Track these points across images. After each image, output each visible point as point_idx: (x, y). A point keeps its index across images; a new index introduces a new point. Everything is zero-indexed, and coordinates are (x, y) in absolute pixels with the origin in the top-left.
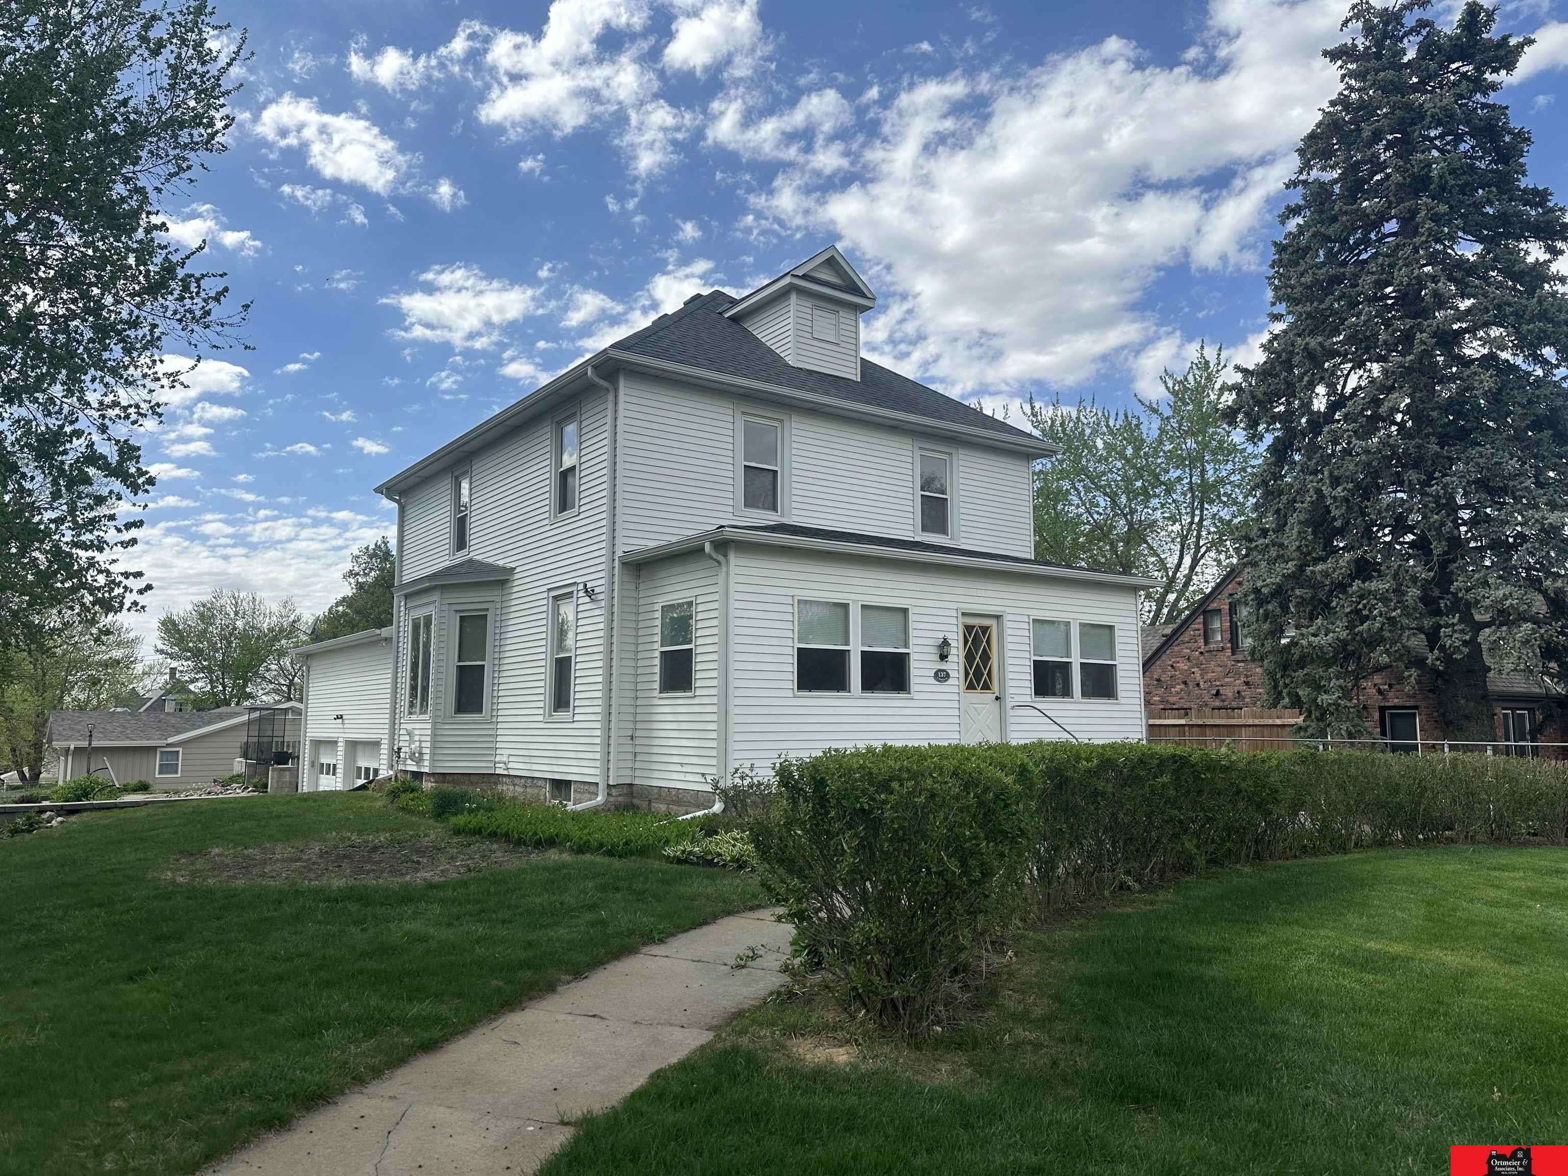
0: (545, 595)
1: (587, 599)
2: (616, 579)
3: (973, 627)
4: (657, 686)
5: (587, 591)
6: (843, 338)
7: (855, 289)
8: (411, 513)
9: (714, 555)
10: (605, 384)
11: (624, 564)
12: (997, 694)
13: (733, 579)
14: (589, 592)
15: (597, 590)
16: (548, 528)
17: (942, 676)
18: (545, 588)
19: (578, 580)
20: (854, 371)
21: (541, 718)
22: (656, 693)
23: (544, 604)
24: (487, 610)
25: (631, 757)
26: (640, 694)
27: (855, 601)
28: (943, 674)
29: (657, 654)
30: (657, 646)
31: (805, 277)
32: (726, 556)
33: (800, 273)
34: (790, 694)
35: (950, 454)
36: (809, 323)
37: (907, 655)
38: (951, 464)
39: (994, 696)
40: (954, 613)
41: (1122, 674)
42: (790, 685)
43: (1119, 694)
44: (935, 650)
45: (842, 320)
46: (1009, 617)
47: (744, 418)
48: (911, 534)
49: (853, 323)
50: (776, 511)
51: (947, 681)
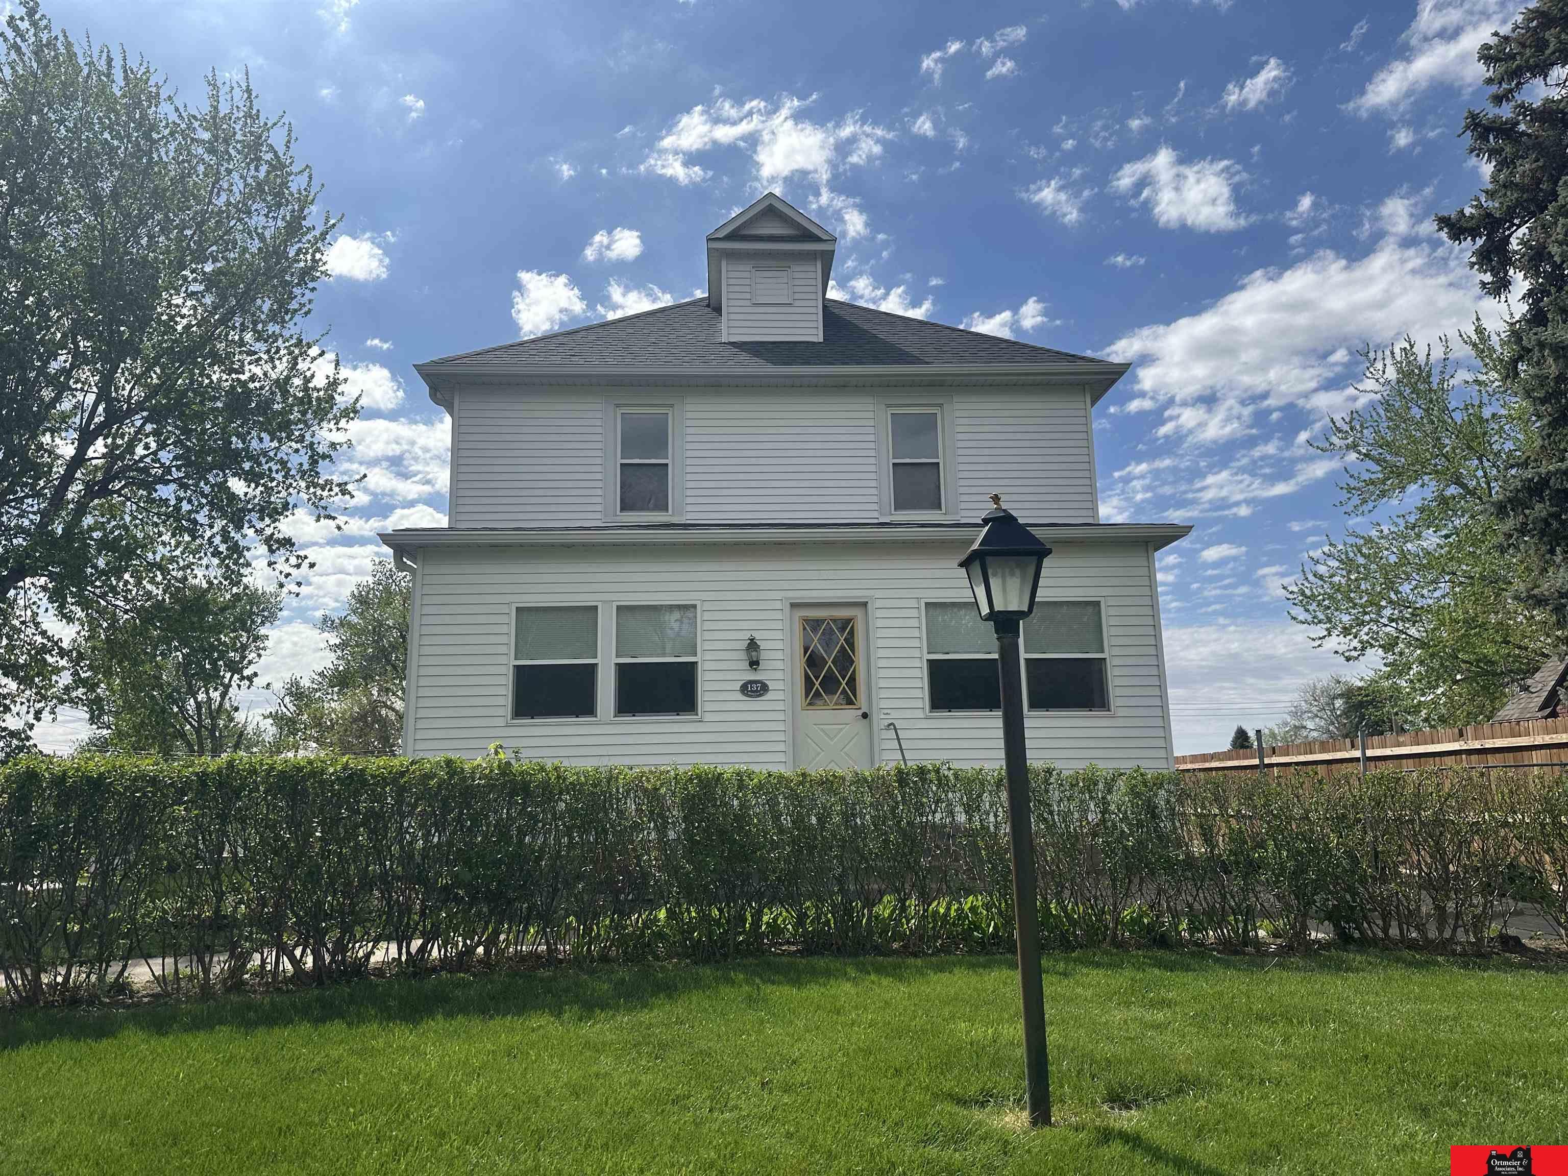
3: (823, 621)
6: (797, 296)
7: (807, 236)
12: (864, 710)
20: (814, 331)
27: (606, 602)
31: (730, 237)
33: (721, 235)
34: (501, 722)
35: (941, 405)
36: (747, 289)
37: (694, 664)
38: (943, 419)
39: (860, 712)
40: (778, 605)
41: (1117, 671)
42: (501, 712)
43: (1114, 702)
44: (743, 655)
45: (797, 275)
46: (879, 604)
47: (619, 412)
48: (876, 515)
49: (812, 275)
50: (667, 510)
51: (761, 695)
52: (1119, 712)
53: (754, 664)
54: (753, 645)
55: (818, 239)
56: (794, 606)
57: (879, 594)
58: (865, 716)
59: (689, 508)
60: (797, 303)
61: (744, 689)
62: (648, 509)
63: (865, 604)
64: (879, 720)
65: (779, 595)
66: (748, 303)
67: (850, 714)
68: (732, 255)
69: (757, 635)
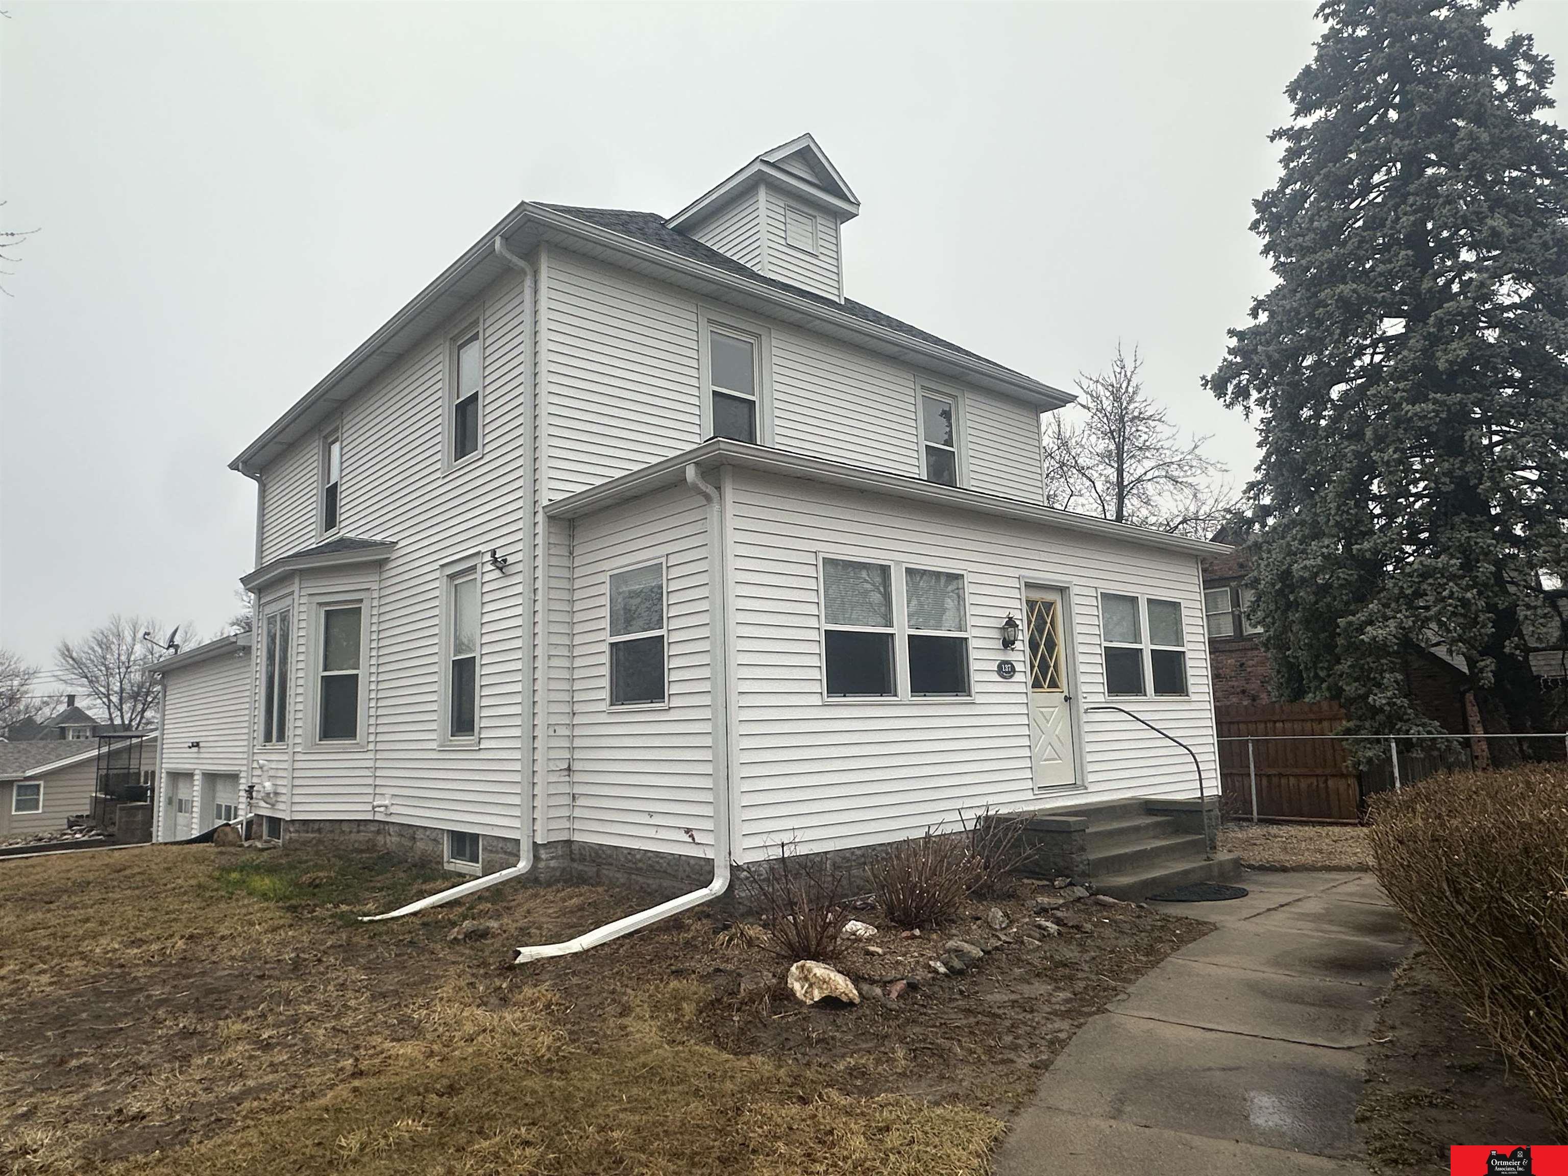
0: (437, 574)
1: (497, 574)
2: (539, 540)
3: (1036, 602)
4: (605, 694)
5: (495, 561)
6: (822, 250)
7: (834, 188)
8: (274, 491)
9: (702, 486)
10: (522, 263)
11: (552, 519)
12: (1067, 693)
13: (731, 523)
14: (500, 564)
15: (510, 560)
16: (440, 482)
17: (1006, 670)
18: (436, 566)
19: (482, 548)
20: (836, 291)
21: (434, 745)
22: (604, 706)
23: (439, 587)
24: (361, 601)
25: (567, 800)
26: (577, 708)
27: (898, 563)
28: (1007, 668)
29: (605, 647)
30: (605, 635)
31: (777, 166)
32: (718, 488)
33: (769, 159)
34: (816, 700)
35: (955, 397)
36: (783, 227)
37: (965, 641)
38: (955, 410)
39: (1063, 695)
40: (1018, 584)
41: (1189, 663)
42: (818, 687)
43: (1191, 689)
45: (820, 228)
46: (1075, 590)
47: (710, 328)
49: (832, 233)
51: (1011, 677)
52: (1194, 697)
53: (1008, 644)
54: (1011, 623)
55: (844, 197)
56: (1028, 585)
57: (1074, 580)
58: (1067, 699)
60: (822, 257)
61: (1000, 670)
63: (1063, 590)
64: (1082, 704)
65: (1020, 573)
66: (783, 242)
67: (1057, 698)
68: (770, 186)
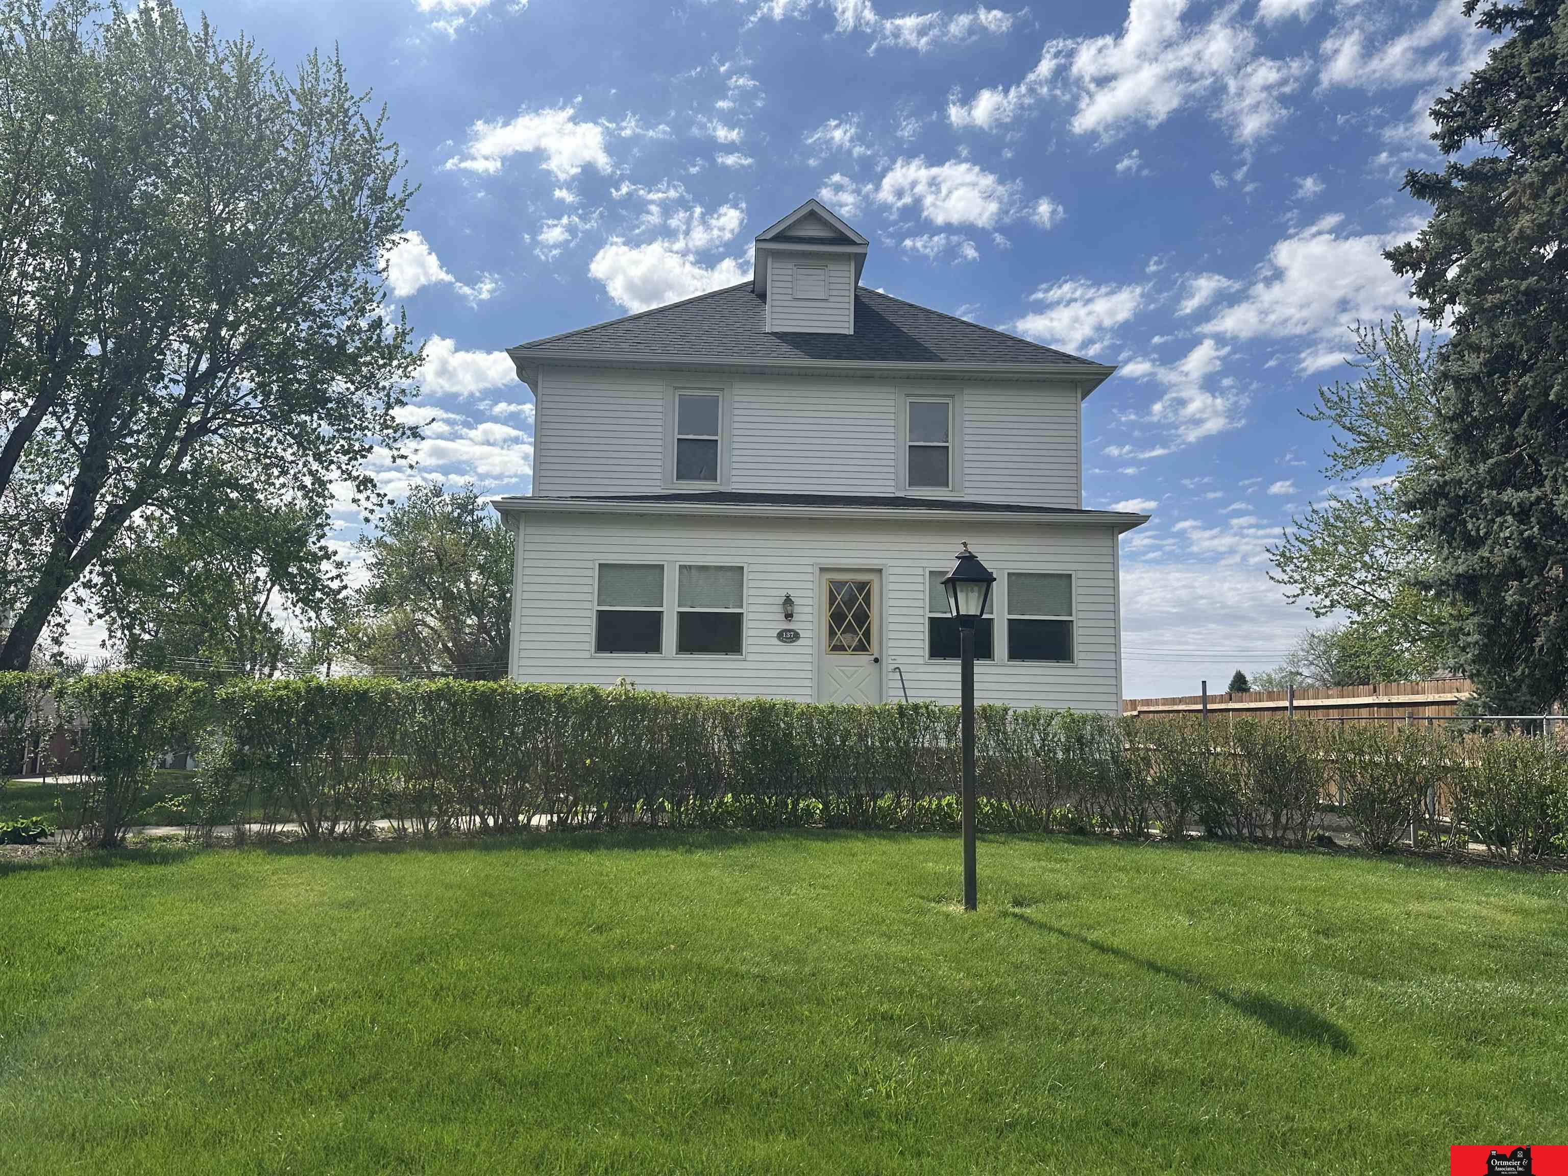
3: (846, 583)
6: (832, 293)
7: (842, 239)
12: (876, 655)
13: (523, 547)
20: (846, 325)
27: (671, 562)
31: (776, 239)
33: (768, 236)
34: (587, 655)
35: (952, 396)
36: (789, 285)
37: (740, 615)
38: (953, 407)
39: (872, 658)
40: (810, 569)
41: (1081, 631)
42: (586, 646)
43: (1076, 655)
44: (780, 609)
45: (832, 274)
46: (892, 570)
47: (678, 393)
48: (892, 489)
49: (847, 274)
50: (716, 480)
51: (793, 641)
52: (1081, 664)
53: (789, 616)
54: (788, 601)
55: (852, 243)
56: (822, 570)
57: (891, 563)
58: (876, 660)
59: (734, 479)
60: (832, 299)
61: (780, 636)
62: (699, 478)
63: (880, 571)
64: (888, 664)
65: (811, 562)
66: (789, 297)
67: (863, 659)
68: (778, 255)
69: (791, 593)
